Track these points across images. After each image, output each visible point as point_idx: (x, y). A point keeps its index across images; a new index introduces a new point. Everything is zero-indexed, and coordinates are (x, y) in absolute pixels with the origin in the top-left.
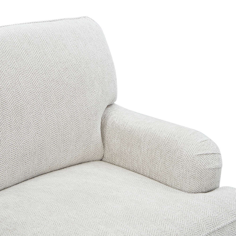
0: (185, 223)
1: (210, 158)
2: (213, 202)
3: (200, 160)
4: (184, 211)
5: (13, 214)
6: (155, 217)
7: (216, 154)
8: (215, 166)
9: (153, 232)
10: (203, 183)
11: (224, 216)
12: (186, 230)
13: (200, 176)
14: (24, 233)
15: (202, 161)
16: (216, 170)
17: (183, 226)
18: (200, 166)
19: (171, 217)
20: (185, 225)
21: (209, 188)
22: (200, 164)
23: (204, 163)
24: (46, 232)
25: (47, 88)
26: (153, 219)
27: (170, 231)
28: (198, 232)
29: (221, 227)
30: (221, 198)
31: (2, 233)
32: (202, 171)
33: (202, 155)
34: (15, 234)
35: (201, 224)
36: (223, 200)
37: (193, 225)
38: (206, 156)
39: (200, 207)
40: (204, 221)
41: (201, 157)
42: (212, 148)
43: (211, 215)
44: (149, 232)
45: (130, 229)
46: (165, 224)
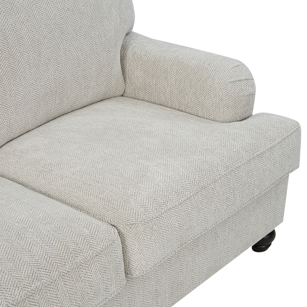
0: (225, 151)
1: (244, 85)
2: (250, 129)
3: (233, 87)
4: (222, 140)
5: (46, 156)
6: (194, 148)
7: (249, 80)
8: (249, 93)
9: (195, 162)
10: (237, 111)
11: (262, 142)
12: (227, 159)
13: (234, 104)
14: (62, 173)
15: (236, 88)
16: (250, 96)
17: (223, 154)
18: (233, 93)
19: (210, 147)
20: (225, 153)
21: (243, 116)
22: (234, 91)
23: (238, 90)
24: (85, 171)
25: (63, 19)
26: (192, 150)
27: (211, 161)
28: (238, 160)
29: (260, 153)
30: (258, 125)
31: (39, 175)
32: (236, 98)
33: (235, 82)
34: (52, 175)
35: (241, 151)
36: (260, 127)
37: (233, 153)
38: (240, 82)
39: (238, 135)
40: (243, 148)
41: (235, 84)
42: (245, 74)
43: (250, 142)
44: (190, 163)
45: (171, 161)
46: (205, 154)
